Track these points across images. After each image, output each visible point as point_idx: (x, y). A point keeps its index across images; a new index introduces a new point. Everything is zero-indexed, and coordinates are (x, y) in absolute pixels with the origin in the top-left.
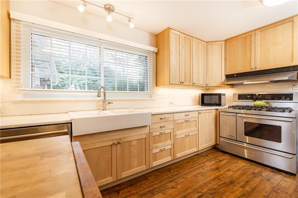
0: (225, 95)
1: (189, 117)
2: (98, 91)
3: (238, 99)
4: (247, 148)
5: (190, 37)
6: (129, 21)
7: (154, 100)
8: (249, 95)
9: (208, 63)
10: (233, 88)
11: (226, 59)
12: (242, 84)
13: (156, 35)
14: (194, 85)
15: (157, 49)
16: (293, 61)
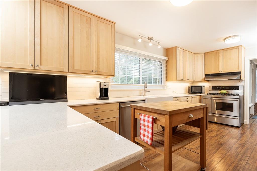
0: (204, 87)
1: (187, 99)
2: (144, 84)
3: (212, 89)
4: (216, 117)
5: (186, 51)
6: (159, 44)
7: (165, 90)
8: (218, 87)
9: (195, 66)
10: (209, 82)
11: (205, 65)
12: (214, 80)
13: (167, 49)
14: (188, 80)
15: (168, 58)
16: (238, 69)
